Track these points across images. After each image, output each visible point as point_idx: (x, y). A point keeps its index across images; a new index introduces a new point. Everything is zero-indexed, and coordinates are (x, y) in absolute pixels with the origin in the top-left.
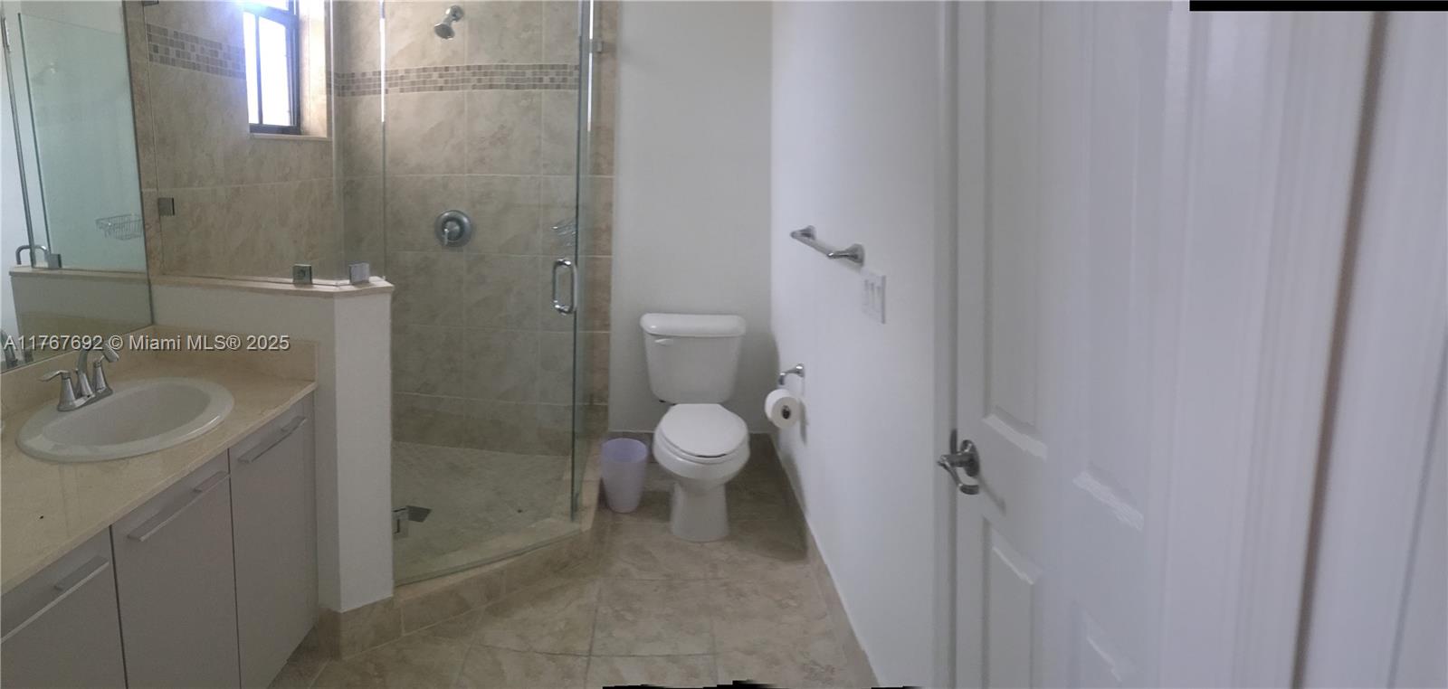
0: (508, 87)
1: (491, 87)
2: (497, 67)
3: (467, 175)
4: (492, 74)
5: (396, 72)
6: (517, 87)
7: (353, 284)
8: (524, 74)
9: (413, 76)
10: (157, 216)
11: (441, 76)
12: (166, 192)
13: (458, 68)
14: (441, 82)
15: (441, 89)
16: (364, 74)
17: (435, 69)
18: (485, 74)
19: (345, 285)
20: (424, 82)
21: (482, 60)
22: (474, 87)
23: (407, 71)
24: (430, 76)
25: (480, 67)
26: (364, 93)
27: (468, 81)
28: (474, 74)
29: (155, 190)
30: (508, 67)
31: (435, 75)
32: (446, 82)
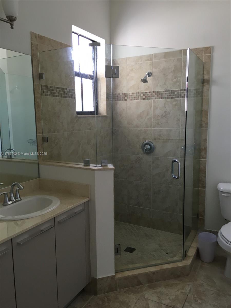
0: (168, 98)
1: (162, 98)
2: (164, 91)
3: (153, 128)
4: (162, 94)
5: (129, 93)
6: (172, 98)
7: (102, 166)
8: (174, 93)
9: (135, 95)
10: (42, 142)
11: (144, 95)
12: (46, 135)
13: (150, 92)
14: (144, 97)
15: (144, 99)
16: (119, 94)
17: (142, 93)
18: (160, 94)
19: (99, 167)
20: (138, 97)
21: (159, 89)
22: (155, 98)
23: (133, 93)
24: (140, 95)
25: (158, 92)
26: (119, 100)
27: (154, 96)
28: (155, 94)
29: (42, 134)
30: (168, 91)
31: (142, 95)
32: (146, 97)
